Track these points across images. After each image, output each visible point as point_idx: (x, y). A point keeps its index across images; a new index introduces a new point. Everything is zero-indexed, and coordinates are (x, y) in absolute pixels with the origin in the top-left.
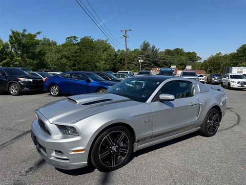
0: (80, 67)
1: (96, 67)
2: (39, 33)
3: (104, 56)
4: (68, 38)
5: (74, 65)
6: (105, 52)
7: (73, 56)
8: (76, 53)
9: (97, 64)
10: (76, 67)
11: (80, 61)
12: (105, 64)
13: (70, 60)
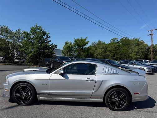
0: (118, 57)
1: (129, 57)
2: (87, 38)
3: (136, 49)
4: (112, 39)
5: (114, 56)
6: (137, 47)
7: (114, 50)
8: (116, 48)
9: (130, 55)
10: (115, 57)
11: (118, 53)
12: (137, 54)
13: (112, 53)
